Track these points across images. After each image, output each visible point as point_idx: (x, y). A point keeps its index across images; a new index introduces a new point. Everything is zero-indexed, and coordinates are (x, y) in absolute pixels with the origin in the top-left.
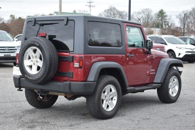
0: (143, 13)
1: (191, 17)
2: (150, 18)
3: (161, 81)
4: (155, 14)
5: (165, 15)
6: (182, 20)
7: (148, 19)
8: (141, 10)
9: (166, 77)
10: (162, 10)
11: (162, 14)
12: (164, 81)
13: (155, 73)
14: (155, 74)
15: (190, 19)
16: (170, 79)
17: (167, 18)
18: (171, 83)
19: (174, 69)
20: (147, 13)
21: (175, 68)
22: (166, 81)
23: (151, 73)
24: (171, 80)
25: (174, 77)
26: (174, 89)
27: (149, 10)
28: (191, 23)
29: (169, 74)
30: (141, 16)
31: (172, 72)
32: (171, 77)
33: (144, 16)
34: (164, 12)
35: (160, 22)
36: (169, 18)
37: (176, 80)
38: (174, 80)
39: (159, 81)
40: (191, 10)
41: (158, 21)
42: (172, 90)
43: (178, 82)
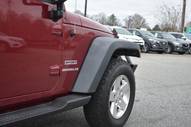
0: (99, 16)
1: (134, 20)
2: (105, 20)
3: (91, 88)
4: (108, 17)
5: (115, 18)
6: (127, 23)
7: (103, 20)
8: (98, 14)
9: (103, 79)
10: (113, 14)
11: (113, 18)
12: (99, 88)
13: (77, 69)
14: (78, 72)
15: (133, 21)
16: (112, 82)
17: (117, 21)
18: (114, 91)
19: (122, 60)
20: (103, 16)
21: (123, 58)
22: (104, 87)
23: (64, 70)
24: (116, 83)
25: (122, 76)
26: (120, 101)
27: (104, 14)
28: (134, 25)
29: (110, 72)
30: (98, 18)
31: (117, 68)
32: (115, 78)
33: (100, 18)
34: (115, 16)
35: (112, 23)
36: (118, 20)
37: (125, 83)
38: (121, 84)
39: (86, 90)
40: (134, 15)
41: (110, 23)
42: (116, 104)
43: (128, 87)
